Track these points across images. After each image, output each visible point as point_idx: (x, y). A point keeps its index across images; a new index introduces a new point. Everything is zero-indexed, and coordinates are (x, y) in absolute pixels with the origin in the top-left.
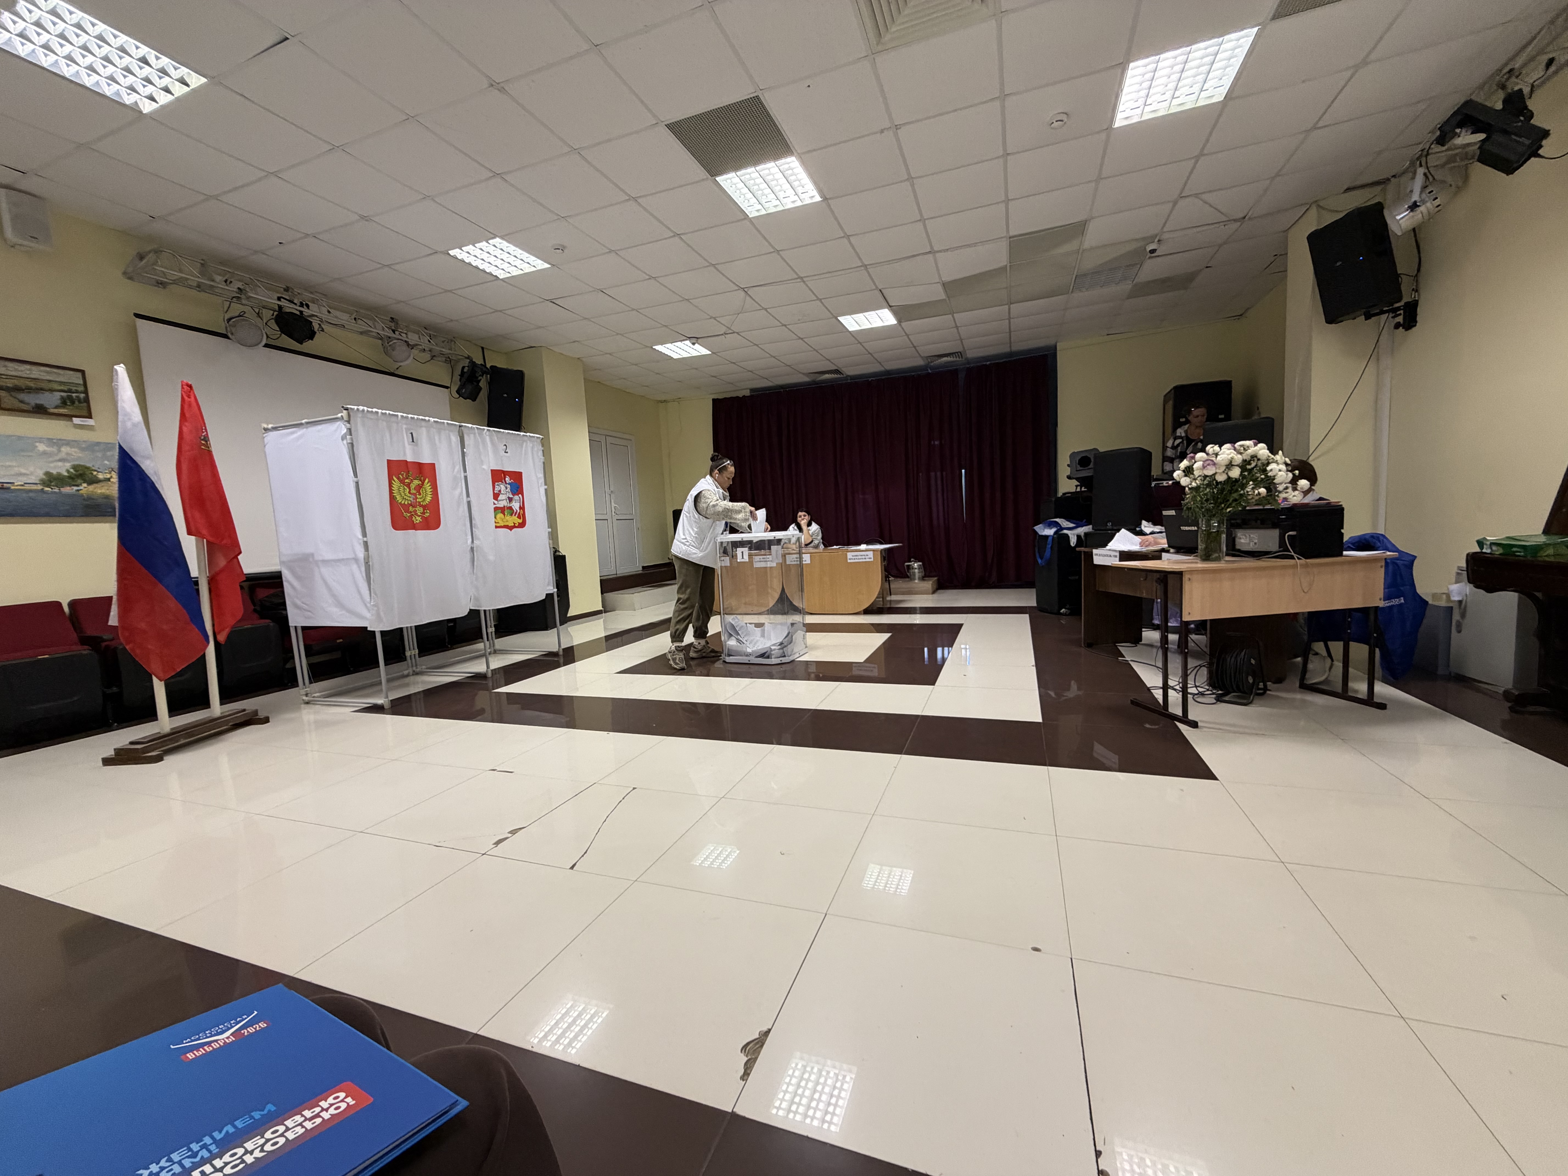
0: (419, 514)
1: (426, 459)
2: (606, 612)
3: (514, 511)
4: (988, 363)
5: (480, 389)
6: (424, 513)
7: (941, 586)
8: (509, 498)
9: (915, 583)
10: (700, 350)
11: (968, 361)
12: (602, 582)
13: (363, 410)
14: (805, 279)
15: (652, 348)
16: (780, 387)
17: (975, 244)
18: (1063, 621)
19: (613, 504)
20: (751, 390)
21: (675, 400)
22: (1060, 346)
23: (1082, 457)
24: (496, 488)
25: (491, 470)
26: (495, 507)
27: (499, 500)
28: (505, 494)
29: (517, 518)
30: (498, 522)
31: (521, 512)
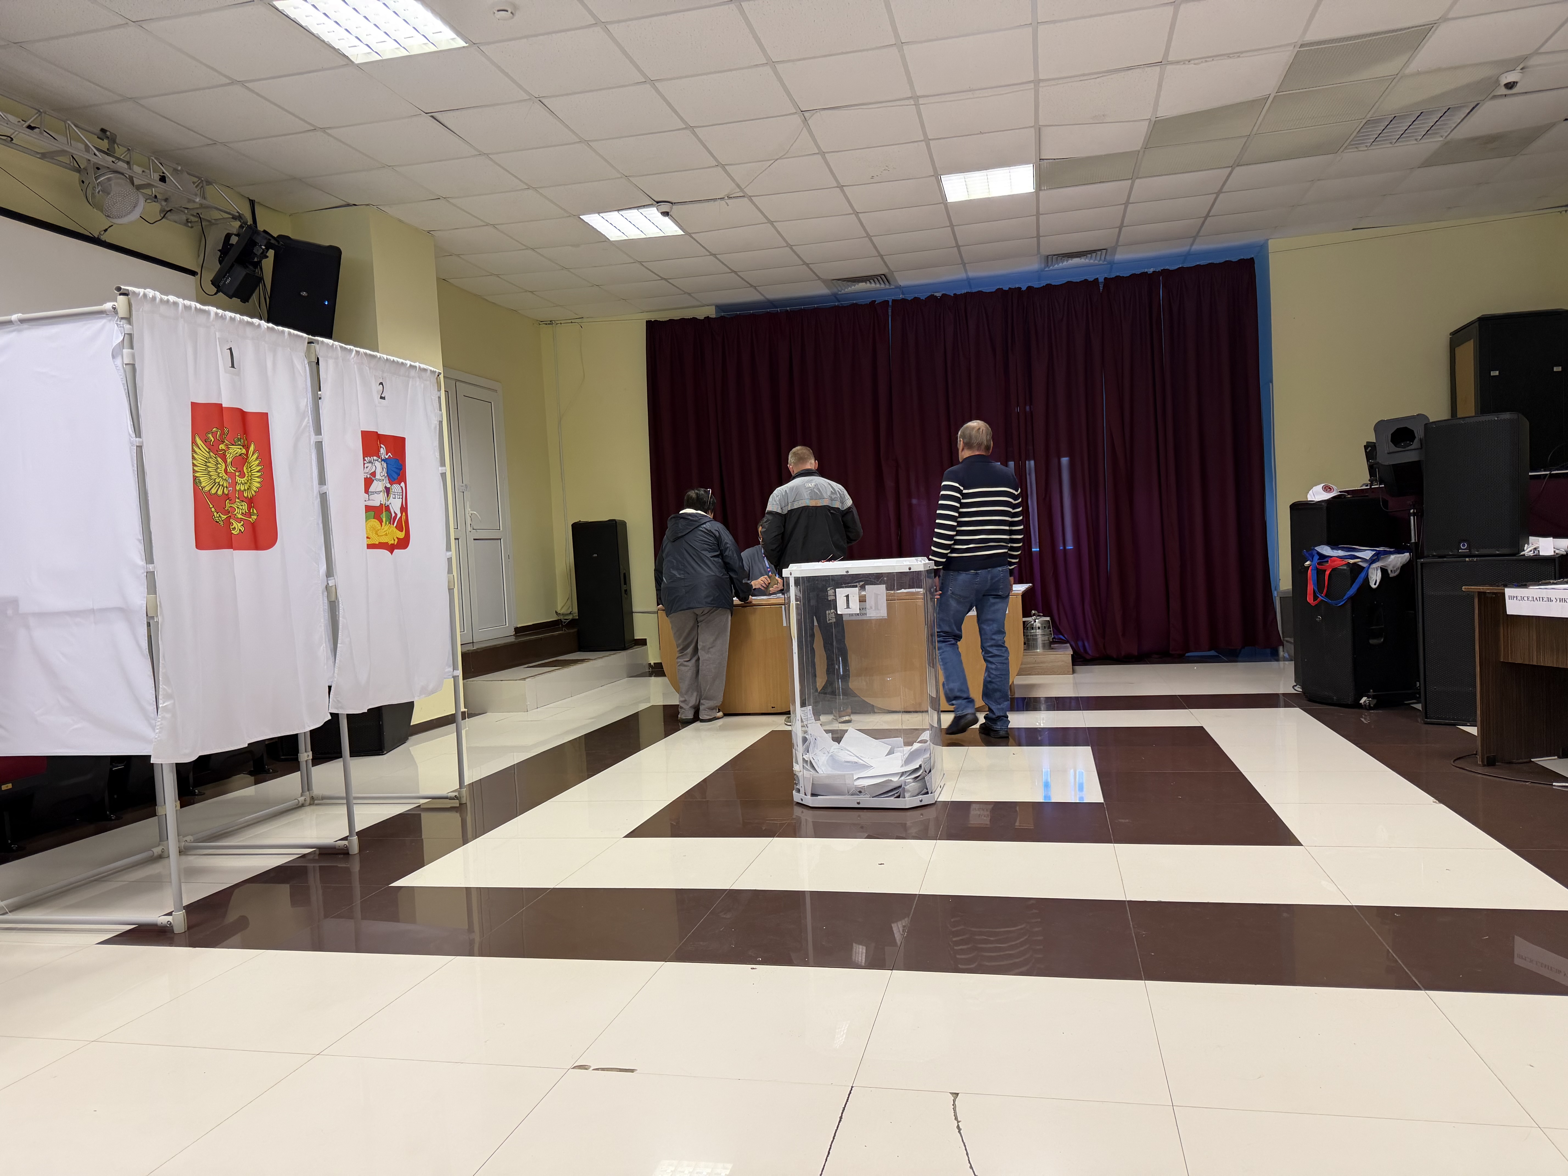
0: (240, 516)
1: (251, 406)
2: (469, 715)
3: (392, 514)
4: (1152, 270)
5: (261, 279)
6: (249, 514)
7: (1080, 659)
8: (386, 487)
9: (1038, 654)
11: (1113, 266)
12: (465, 656)
13: (154, 298)
14: (921, 101)
15: (579, 219)
16: (772, 303)
17: (1238, 54)
18: (1365, 719)
19: (468, 509)
20: (719, 307)
21: (573, 321)
22: (1273, 245)
23: (1398, 429)
24: (367, 467)
25: (362, 432)
26: (366, 506)
27: (371, 492)
28: (379, 480)
29: (396, 530)
30: (369, 537)
31: (401, 517)
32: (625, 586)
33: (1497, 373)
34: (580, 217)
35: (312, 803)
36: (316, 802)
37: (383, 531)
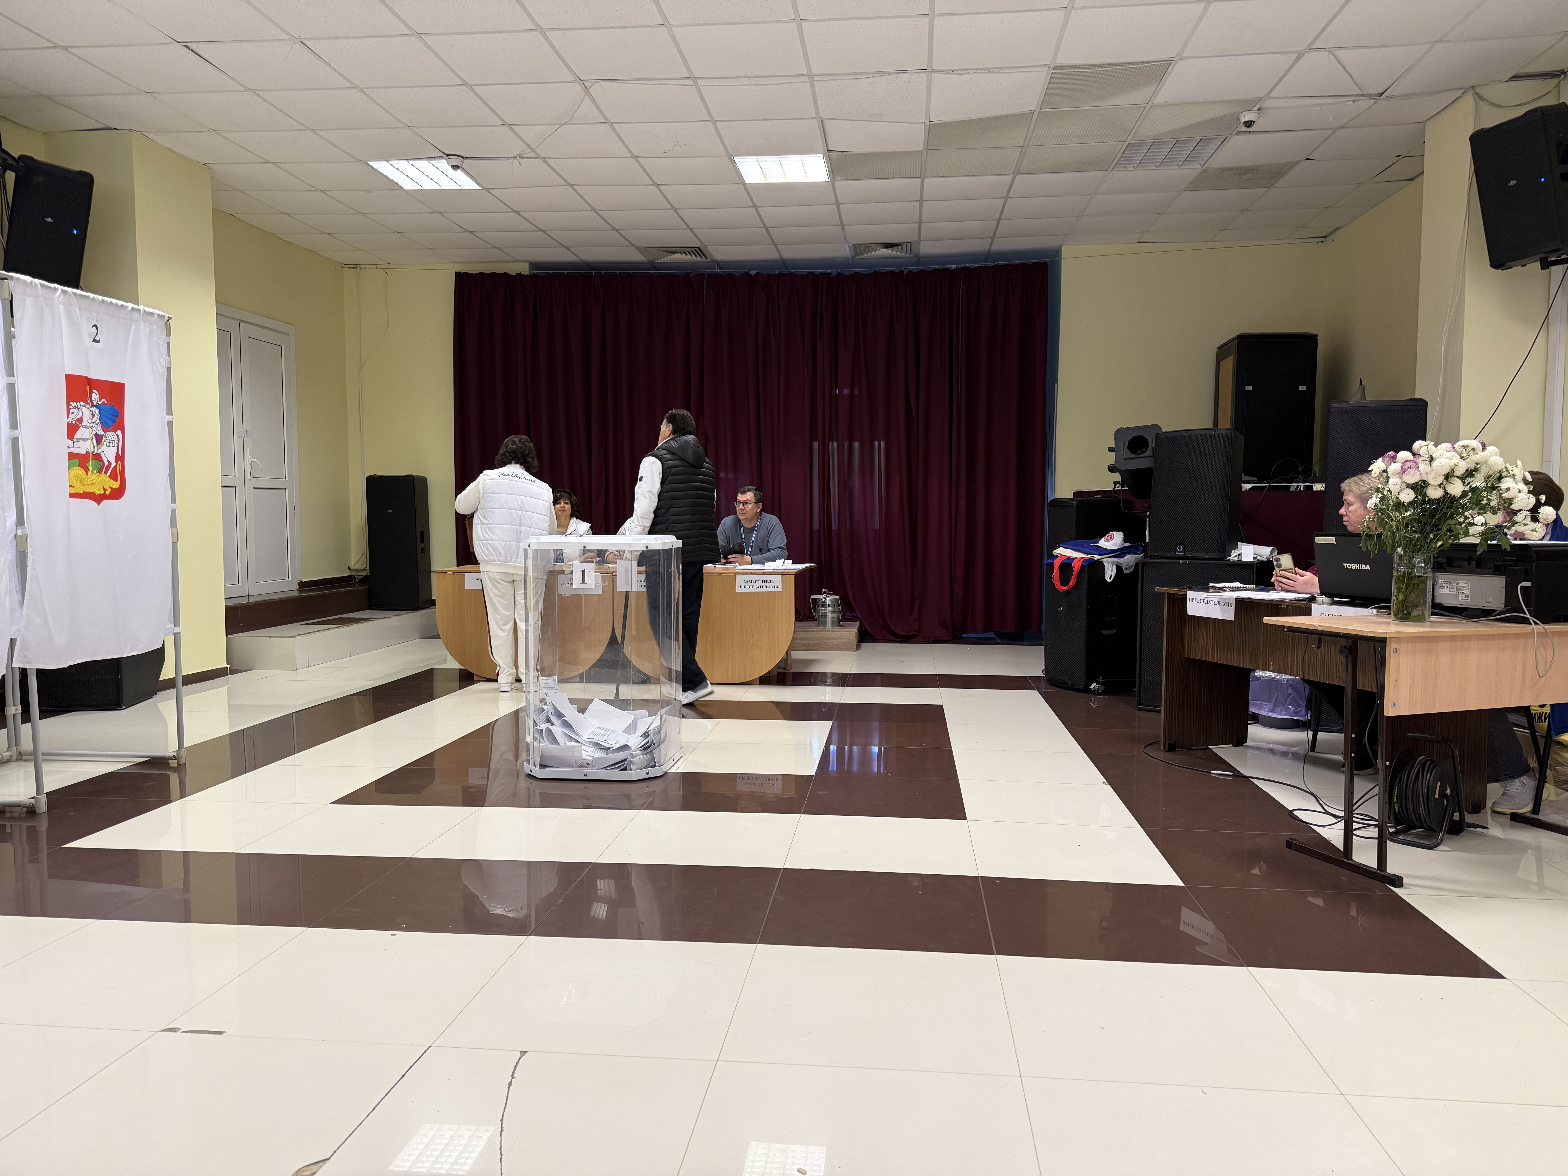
2: (233, 672)
3: (104, 464)
4: (953, 266)
7: (868, 636)
8: (96, 435)
9: (827, 631)
10: (463, 181)
11: (918, 259)
12: (229, 610)
14: (700, 82)
15: (367, 165)
16: (589, 266)
17: (998, 70)
18: (1093, 703)
19: (248, 457)
20: (533, 265)
21: (378, 266)
22: (1065, 252)
23: (1134, 437)
24: (72, 413)
25: (67, 375)
26: (69, 453)
27: (77, 439)
28: (86, 427)
29: (109, 478)
30: (73, 485)
31: (116, 466)
32: (423, 544)
33: (1250, 388)
34: (369, 162)
35: (19, 758)
36: (24, 757)
37: (89, 480)
